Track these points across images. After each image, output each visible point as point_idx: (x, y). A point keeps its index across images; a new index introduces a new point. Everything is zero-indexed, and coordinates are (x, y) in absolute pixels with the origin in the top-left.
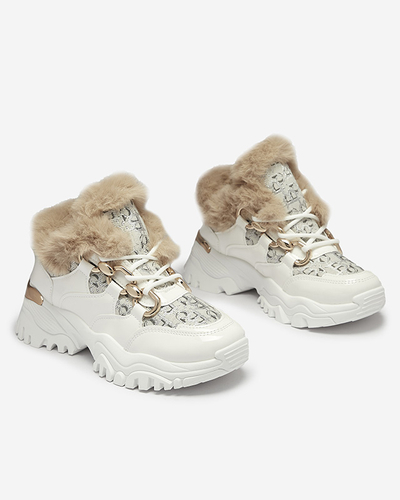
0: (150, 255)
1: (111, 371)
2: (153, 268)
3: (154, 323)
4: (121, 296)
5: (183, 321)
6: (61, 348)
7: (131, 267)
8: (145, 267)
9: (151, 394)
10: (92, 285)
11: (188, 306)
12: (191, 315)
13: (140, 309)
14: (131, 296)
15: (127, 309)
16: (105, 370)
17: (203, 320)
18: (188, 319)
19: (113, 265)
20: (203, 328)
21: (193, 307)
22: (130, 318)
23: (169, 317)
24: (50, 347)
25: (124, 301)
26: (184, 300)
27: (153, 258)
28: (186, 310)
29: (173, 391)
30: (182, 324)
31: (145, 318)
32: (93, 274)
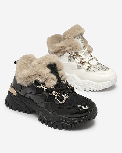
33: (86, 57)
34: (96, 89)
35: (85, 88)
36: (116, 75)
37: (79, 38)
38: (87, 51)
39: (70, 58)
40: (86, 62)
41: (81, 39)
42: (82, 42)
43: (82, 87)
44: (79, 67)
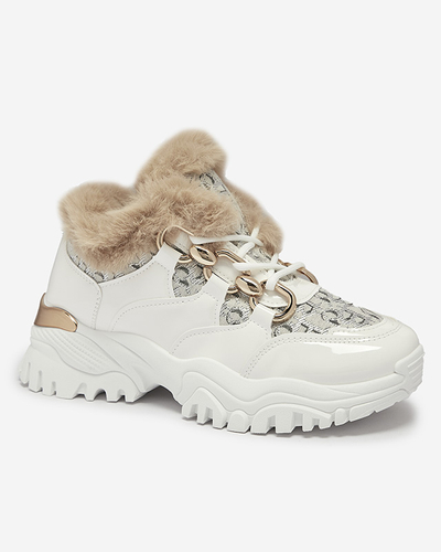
1: (222, 412)
3: (291, 330)
4: (228, 296)
5: (335, 322)
6: (112, 395)
7: (240, 252)
8: (254, 254)
9: (297, 438)
10: (178, 284)
12: (343, 314)
13: (266, 309)
14: (246, 293)
15: (241, 314)
16: (209, 411)
17: (363, 320)
18: (341, 320)
19: (213, 248)
20: (369, 330)
23: (312, 320)
24: (91, 394)
25: (233, 302)
26: (323, 296)
28: (333, 308)
29: (334, 430)
30: (334, 327)
31: (274, 324)
32: (180, 267)
34: (328, 416)
35: (272, 419)
36: (418, 343)
37: (209, 180)
38: (259, 243)
39: (182, 274)
40: (267, 286)
43: (251, 413)
44: (233, 317)
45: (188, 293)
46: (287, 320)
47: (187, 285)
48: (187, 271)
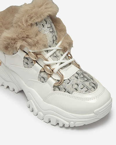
0: (58, 47)
1: (36, 110)
2: (59, 55)
3: (60, 90)
4: (41, 72)
5: (76, 89)
7: (47, 55)
8: (55, 55)
10: (25, 63)
11: (79, 80)
12: (81, 86)
13: (52, 81)
14: (47, 72)
15: (44, 79)
17: (88, 90)
18: (79, 88)
19: (36, 54)
20: (88, 96)
21: (82, 80)
22: (46, 85)
23: (68, 87)
25: (43, 74)
26: (77, 75)
27: (59, 48)
28: (78, 82)
31: (54, 86)
33: (56, 62)
37: (45, 22)
39: (26, 60)
40: (54, 71)
41: (49, 26)
42: (51, 30)
43: (45, 114)
44: (42, 80)
45: (28, 67)
46: (59, 85)
47: (28, 64)
48: (28, 60)
